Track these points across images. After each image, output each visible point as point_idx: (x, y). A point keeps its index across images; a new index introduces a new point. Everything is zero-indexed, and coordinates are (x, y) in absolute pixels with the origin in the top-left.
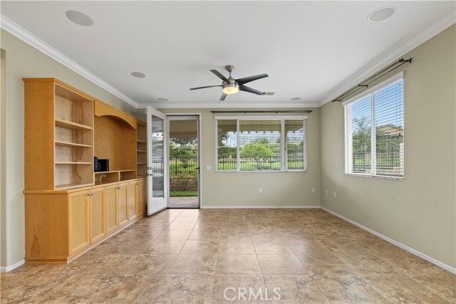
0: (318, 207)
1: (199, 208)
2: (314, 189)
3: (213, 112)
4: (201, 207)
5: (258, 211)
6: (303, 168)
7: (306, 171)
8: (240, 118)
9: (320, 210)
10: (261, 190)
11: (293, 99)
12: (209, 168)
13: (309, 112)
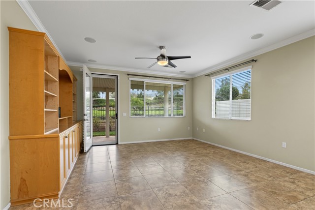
0: (191, 138)
1: (117, 144)
2: (189, 128)
3: (128, 75)
4: (119, 143)
5: (160, 143)
6: (182, 115)
7: (185, 117)
8: (146, 81)
9: (193, 140)
10: (159, 129)
11: (181, 72)
12: (125, 114)
13: (187, 80)
